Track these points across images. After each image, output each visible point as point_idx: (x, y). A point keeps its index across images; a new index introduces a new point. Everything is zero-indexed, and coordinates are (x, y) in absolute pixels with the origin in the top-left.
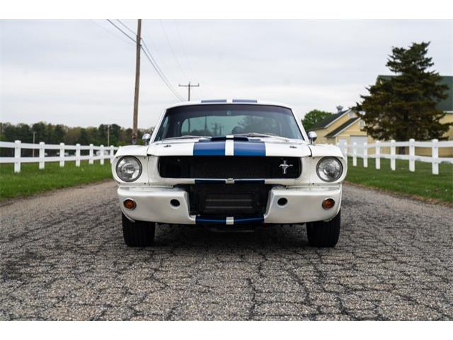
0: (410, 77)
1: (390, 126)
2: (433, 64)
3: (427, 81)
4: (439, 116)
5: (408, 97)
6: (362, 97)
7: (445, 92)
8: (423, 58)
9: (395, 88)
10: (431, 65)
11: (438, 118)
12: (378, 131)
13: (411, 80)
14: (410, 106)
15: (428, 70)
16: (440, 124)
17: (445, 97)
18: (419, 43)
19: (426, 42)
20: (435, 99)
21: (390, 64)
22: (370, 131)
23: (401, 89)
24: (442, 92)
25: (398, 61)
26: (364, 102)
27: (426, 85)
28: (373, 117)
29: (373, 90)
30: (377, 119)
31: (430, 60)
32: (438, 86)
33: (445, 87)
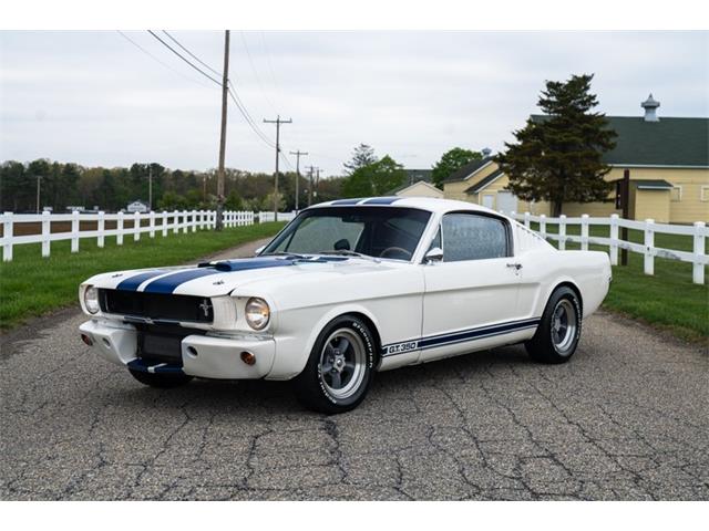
0: (567, 121)
1: (542, 184)
2: (597, 103)
3: (588, 126)
4: (602, 171)
5: (564, 147)
6: (507, 145)
7: (612, 140)
8: (586, 95)
9: (546, 136)
10: (594, 104)
11: (602, 174)
12: (526, 190)
13: (568, 124)
14: (566, 157)
15: (591, 111)
16: (605, 182)
17: (612, 147)
18: (580, 75)
19: (588, 74)
20: (599, 149)
21: (542, 103)
22: (516, 190)
23: (555, 137)
24: (608, 140)
25: (553, 99)
26: (508, 153)
27: (586, 131)
28: (520, 172)
29: (520, 136)
30: (524, 174)
31: (593, 98)
32: (603, 132)
33: (613, 134)
